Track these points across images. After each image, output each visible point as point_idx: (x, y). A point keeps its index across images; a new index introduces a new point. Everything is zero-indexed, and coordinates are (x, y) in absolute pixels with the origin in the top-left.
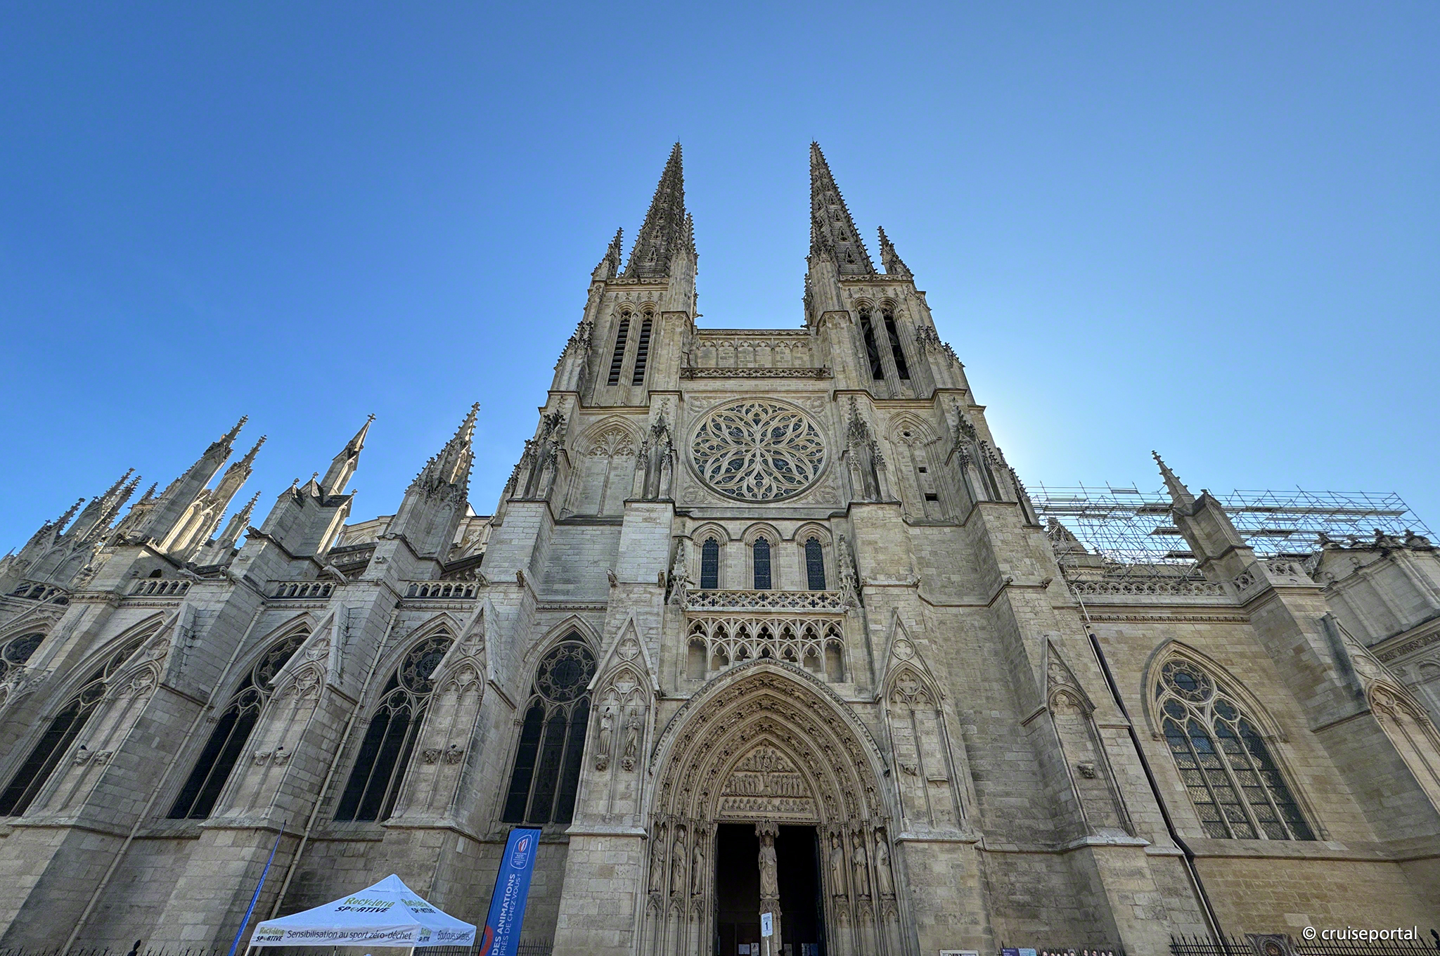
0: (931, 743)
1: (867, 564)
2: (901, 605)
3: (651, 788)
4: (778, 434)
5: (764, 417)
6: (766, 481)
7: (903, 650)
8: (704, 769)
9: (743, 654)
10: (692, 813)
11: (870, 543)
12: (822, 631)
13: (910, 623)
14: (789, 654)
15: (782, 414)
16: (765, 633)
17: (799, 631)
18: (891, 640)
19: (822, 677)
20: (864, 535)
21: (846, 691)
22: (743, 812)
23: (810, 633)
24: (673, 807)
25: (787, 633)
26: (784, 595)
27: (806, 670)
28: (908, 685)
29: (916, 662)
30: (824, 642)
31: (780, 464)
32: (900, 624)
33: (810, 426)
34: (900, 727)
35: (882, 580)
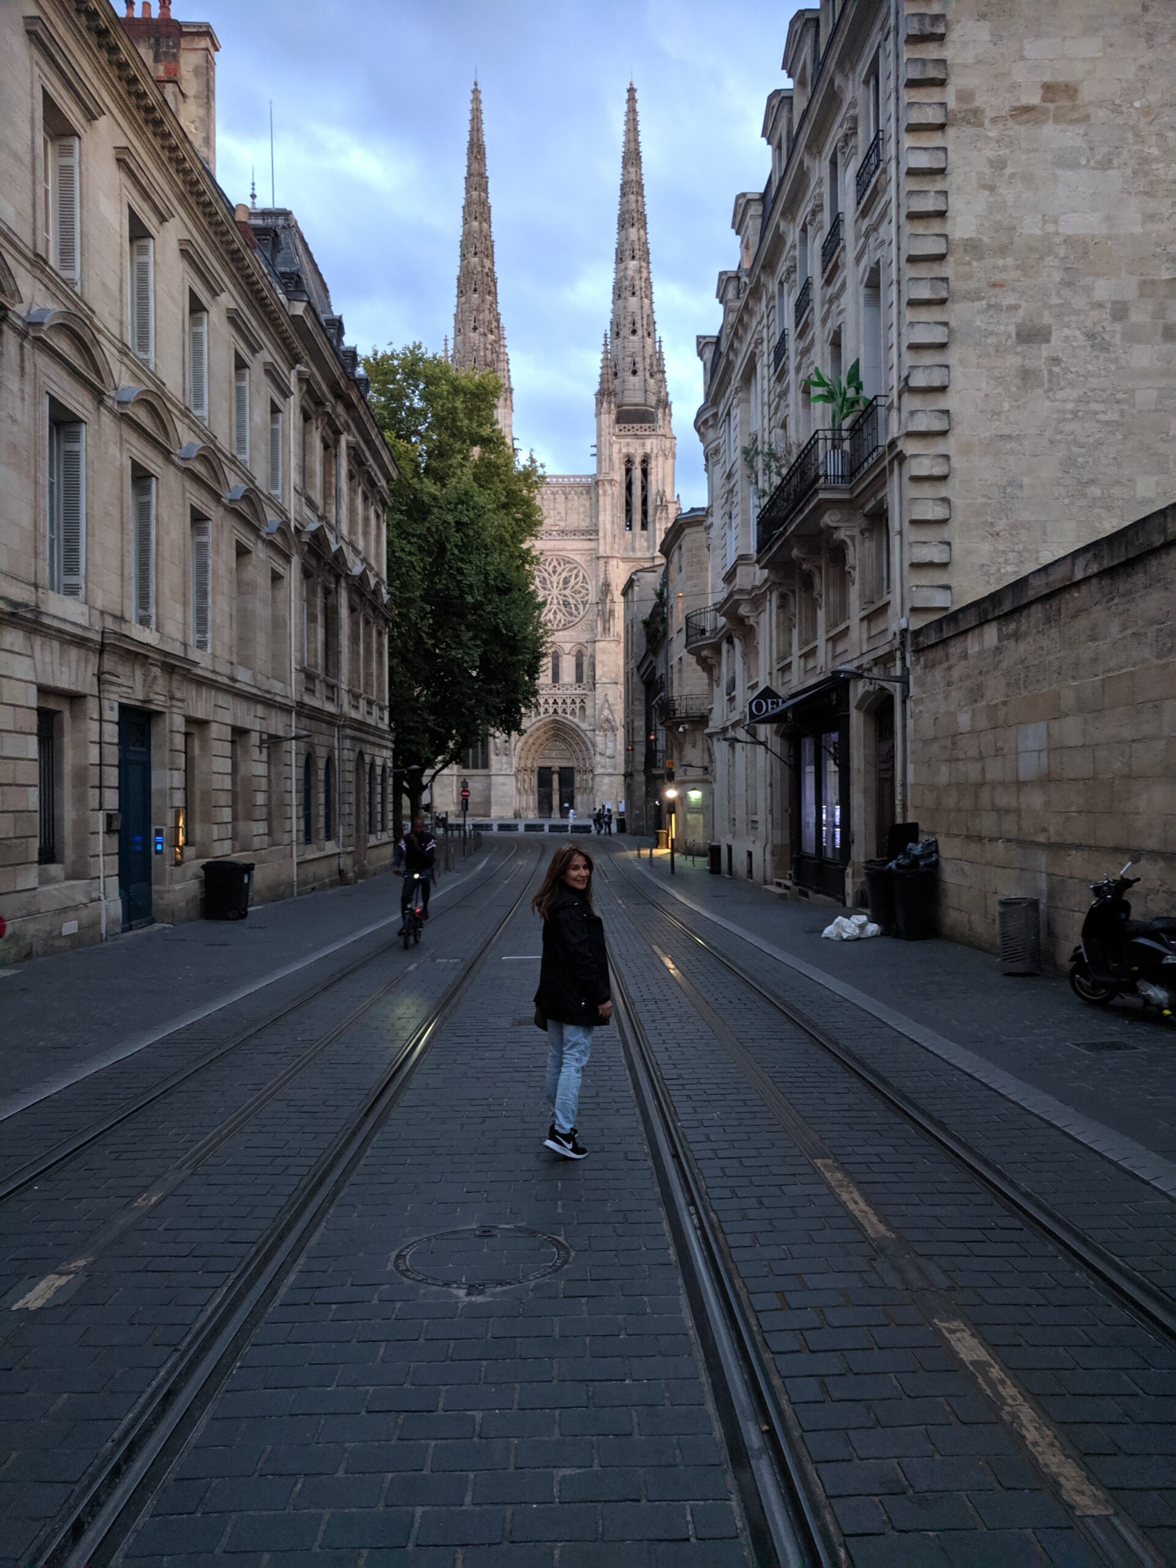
0: (610, 745)
1: (598, 672)
2: (609, 692)
3: (515, 760)
4: (566, 581)
5: (559, 570)
6: (558, 617)
7: (606, 712)
8: (533, 751)
9: (546, 711)
10: (529, 765)
11: (602, 662)
12: (578, 701)
13: (611, 699)
14: (564, 711)
15: (569, 566)
16: (555, 702)
17: (569, 701)
18: (602, 708)
19: (576, 720)
20: (599, 657)
21: (584, 726)
22: (548, 764)
23: (573, 702)
24: (523, 764)
25: (564, 702)
26: (563, 685)
27: (571, 718)
28: (606, 726)
29: (610, 717)
30: (578, 705)
31: (566, 604)
32: (607, 701)
33: (584, 577)
34: (599, 740)
35: (604, 680)
